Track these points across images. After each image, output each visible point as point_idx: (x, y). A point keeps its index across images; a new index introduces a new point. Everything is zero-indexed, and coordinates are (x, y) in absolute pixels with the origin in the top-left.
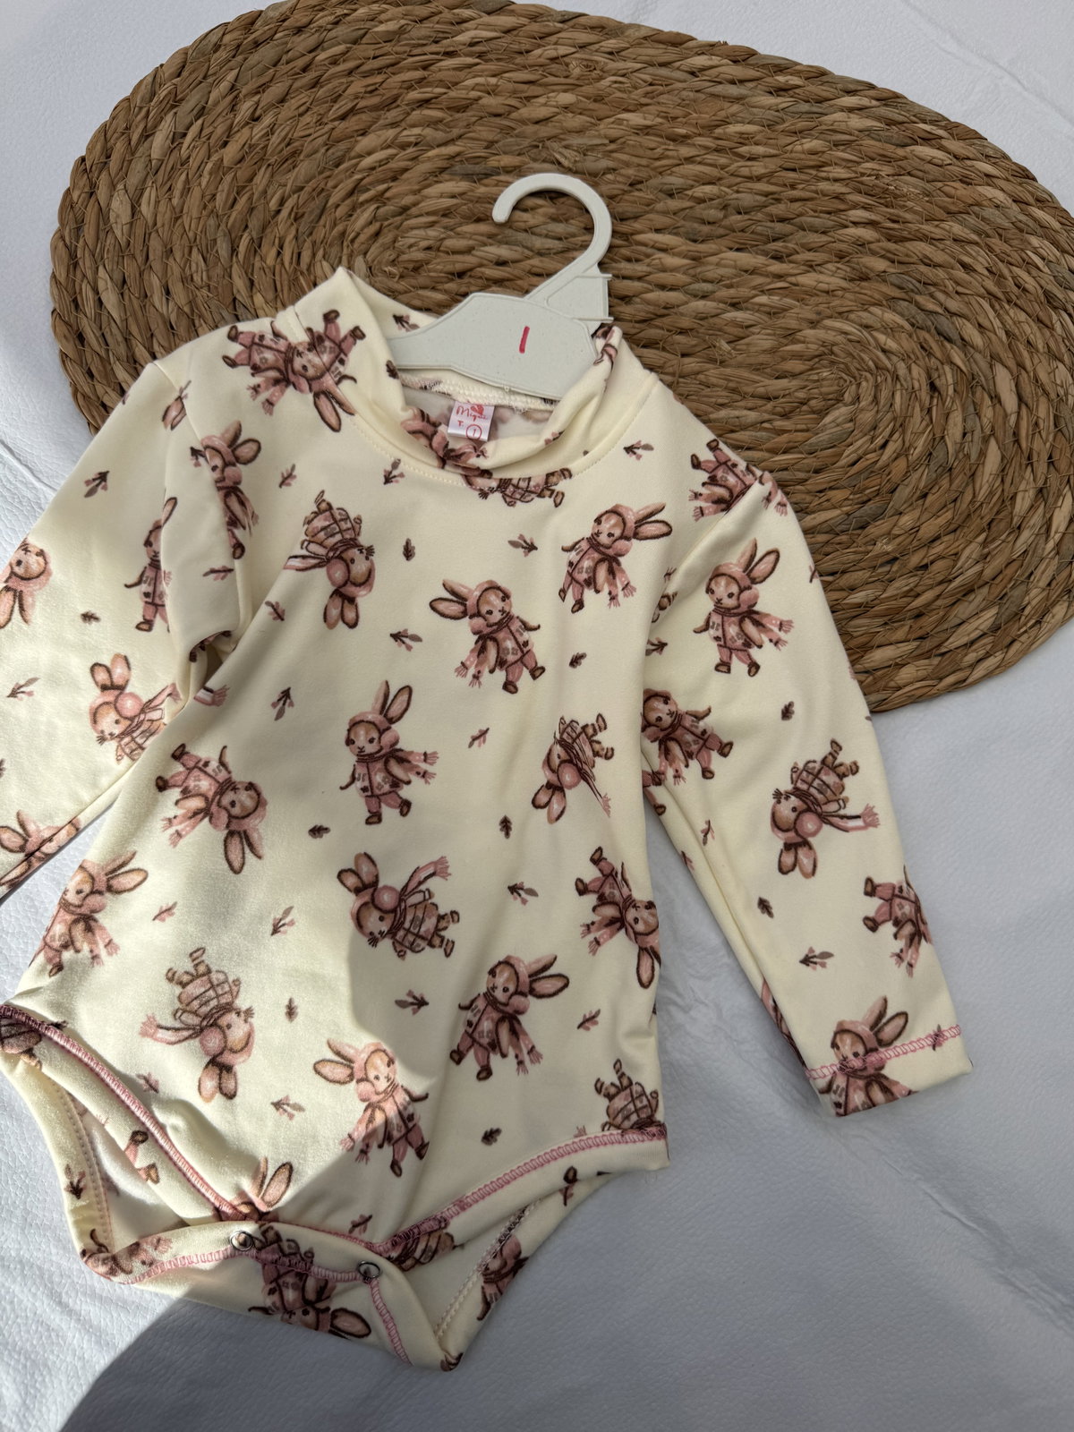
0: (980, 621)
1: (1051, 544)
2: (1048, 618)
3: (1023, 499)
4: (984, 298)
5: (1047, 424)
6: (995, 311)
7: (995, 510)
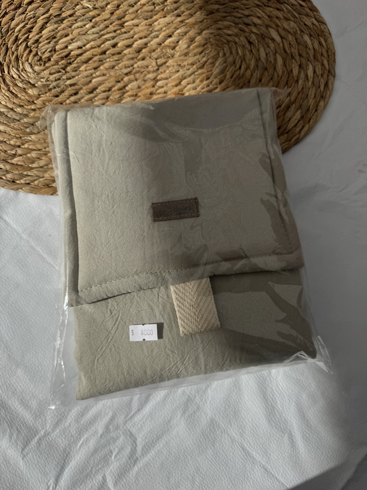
0: (296, 116)
1: (310, 83)
2: (319, 108)
3: (295, 70)
4: (256, 7)
5: (293, 42)
6: (262, 10)
7: (287, 77)
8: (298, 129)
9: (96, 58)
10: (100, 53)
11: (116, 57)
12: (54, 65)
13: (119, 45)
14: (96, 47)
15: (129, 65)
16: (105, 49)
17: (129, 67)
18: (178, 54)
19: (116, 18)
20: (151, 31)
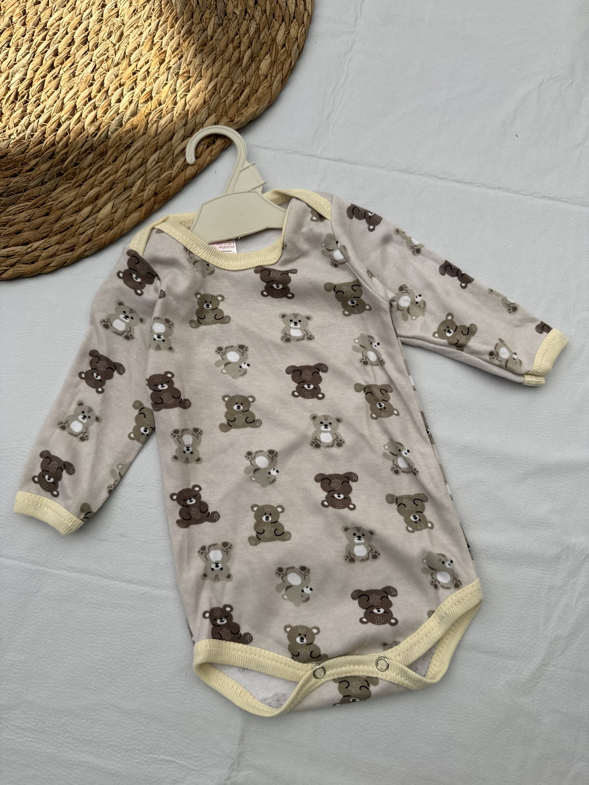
8: (302, 7)
9: (48, 79)
10: (48, 70)
11: (68, 63)
12: (11, 114)
13: (60, 51)
14: (39, 68)
15: (88, 61)
16: (49, 63)
17: (89, 63)
18: (126, 17)
19: (32, 25)
20: (80, 14)
